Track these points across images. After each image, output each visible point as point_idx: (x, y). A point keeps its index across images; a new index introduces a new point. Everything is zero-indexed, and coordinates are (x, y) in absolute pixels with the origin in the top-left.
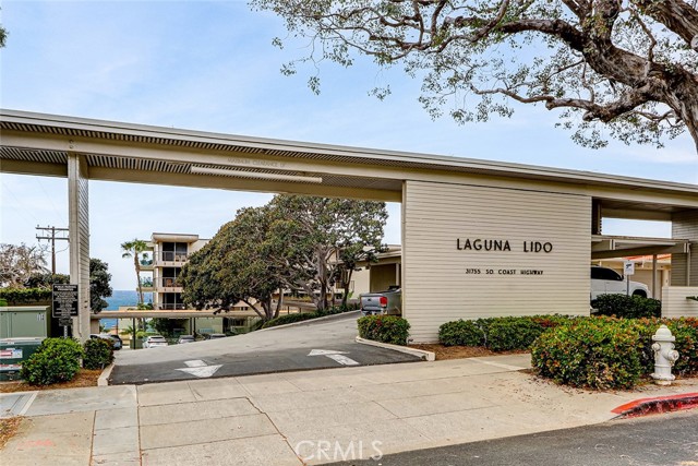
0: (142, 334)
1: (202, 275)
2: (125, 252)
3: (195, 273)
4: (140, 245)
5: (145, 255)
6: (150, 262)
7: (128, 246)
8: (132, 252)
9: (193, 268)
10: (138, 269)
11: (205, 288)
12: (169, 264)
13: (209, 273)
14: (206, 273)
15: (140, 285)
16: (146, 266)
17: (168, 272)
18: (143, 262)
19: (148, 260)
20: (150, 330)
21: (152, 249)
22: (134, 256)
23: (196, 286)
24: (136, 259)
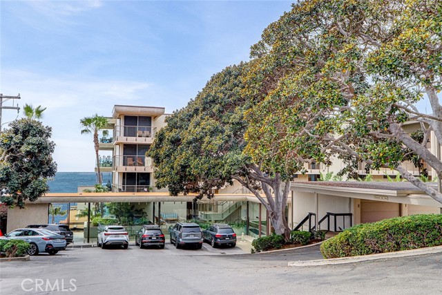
0: (98, 220)
1: (190, 143)
2: (84, 128)
3: (176, 142)
4: (100, 122)
5: (105, 133)
6: (110, 141)
7: (87, 122)
8: (92, 128)
9: (173, 134)
10: (98, 148)
11: (193, 163)
12: (131, 140)
13: (199, 140)
14: (196, 140)
15: (98, 165)
16: (106, 145)
17: (129, 149)
18: (103, 140)
19: (108, 138)
20: (107, 216)
21: (113, 126)
22: (93, 133)
23: (179, 160)
24: (96, 136)
